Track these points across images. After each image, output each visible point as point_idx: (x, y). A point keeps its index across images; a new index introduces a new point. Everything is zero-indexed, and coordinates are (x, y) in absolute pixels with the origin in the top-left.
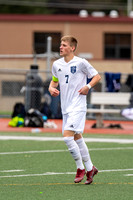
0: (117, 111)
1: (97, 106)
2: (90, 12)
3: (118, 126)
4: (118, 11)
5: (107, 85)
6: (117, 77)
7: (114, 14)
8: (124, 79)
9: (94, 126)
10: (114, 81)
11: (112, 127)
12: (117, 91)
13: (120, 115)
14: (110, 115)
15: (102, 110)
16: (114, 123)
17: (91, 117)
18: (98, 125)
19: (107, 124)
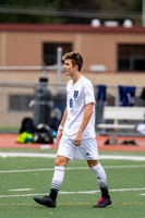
0: (132, 127)
1: (110, 121)
2: (102, 21)
3: (133, 143)
4: (133, 21)
5: (121, 99)
6: (132, 90)
7: (128, 24)
8: (138, 93)
9: (107, 143)
10: (129, 95)
11: (126, 143)
12: (132, 105)
13: (135, 130)
14: (124, 130)
15: (116, 126)
16: (128, 140)
17: (104, 132)
18: (111, 142)
19: (121, 140)
